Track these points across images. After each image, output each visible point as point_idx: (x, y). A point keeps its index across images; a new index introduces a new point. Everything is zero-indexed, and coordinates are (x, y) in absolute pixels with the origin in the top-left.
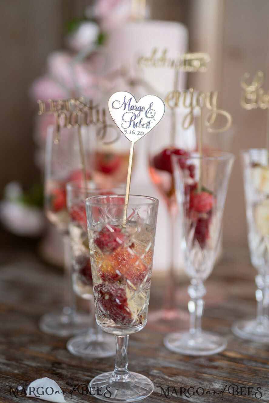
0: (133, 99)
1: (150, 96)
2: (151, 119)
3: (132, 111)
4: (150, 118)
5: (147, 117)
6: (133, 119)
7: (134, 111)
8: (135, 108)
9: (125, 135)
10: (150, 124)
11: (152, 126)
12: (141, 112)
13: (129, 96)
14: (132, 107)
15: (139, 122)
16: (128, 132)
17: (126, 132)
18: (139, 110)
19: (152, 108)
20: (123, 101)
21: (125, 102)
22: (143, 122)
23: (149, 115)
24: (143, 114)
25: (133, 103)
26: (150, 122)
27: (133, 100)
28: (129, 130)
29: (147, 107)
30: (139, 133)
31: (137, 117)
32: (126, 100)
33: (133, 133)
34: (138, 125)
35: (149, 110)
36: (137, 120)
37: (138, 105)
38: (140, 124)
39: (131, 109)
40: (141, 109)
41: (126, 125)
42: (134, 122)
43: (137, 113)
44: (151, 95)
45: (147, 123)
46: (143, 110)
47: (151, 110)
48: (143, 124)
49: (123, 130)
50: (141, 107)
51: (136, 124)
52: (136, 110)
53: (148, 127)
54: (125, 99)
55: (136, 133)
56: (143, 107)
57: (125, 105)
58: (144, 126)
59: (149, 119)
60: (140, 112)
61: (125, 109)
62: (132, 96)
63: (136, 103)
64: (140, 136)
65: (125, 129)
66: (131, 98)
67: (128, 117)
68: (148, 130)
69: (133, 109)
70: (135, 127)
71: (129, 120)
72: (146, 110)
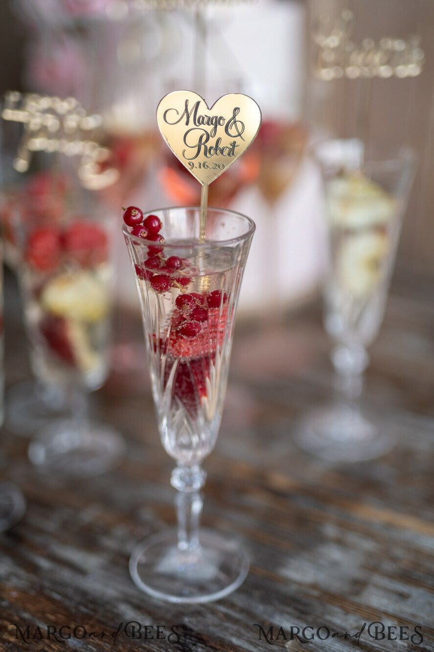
2: (238, 140)
3: (202, 126)
4: (235, 136)
5: (229, 135)
6: (203, 141)
7: (205, 127)
8: (206, 120)
9: (190, 171)
10: (236, 148)
11: (239, 151)
12: (218, 126)
13: (194, 99)
14: (201, 119)
15: (215, 146)
16: (196, 165)
17: (190, 167)
18: (214, 123)
19: (237, 118)
20: (184, 109)
21: (186, 109)
22: (221, 146)
23: (233, 131)
24: (221, 129)
26: (236, 145)
28: (196, 162)
29: (228, 116)
30: (216, 167)
31: (211, 136)
32: (188, 107)
34: (212, 151)
35: (233, 121)
36: (212, 143)
37: (211, 114)
38: (216, 150)
39: (199, 121)
40: (216, 121)
41: (191, 153)
43: (209, 128)
44: (235, 94)
45: (229, 146)
46: (221, 124)
47: (236, 122)
48: (222, 148)
49: (186, 162)
50: (217, 117)
51: (210, 150)
52: (208, 123)
53: (231, 154)
55: (209, 168)
56: (221, 118)
57: (188, 117)
60: (216, 127)
61: (187, 123)
63: (207, 111)
64: (218, 173)
65: (190, 161)
66: (198, 103)
67: (193, 139)
68: (232, 159)
69: (203, 122)
70: (208, 155)
71: (197, 142)
72: (226, 122)
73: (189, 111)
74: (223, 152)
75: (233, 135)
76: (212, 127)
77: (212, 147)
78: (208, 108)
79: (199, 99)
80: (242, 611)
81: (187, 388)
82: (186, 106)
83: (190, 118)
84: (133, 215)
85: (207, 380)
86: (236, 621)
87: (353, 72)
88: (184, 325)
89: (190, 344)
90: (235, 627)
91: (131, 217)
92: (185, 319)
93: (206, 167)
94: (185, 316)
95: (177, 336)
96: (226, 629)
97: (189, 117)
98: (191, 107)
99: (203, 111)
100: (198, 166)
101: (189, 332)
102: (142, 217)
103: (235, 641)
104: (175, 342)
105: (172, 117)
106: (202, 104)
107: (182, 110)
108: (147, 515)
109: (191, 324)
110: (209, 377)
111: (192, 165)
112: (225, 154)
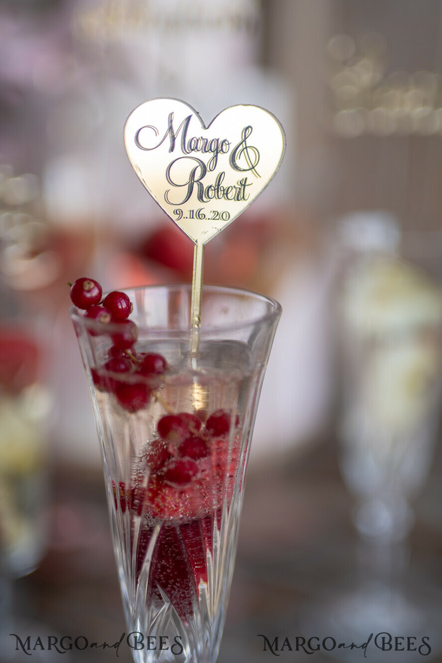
0: (194, 119)
1: (241, 108)
2: (249, 175)
3: (194, 154)
4: (244, 170)
5: (236, 167)
6: (196, 178)
7: (199, 155)
8: (201, 144)
9: (176, 222)
10: (246, 187)
12: (219, 154)
13: (181, 111)
14: (193, 143)
15: (215, 184)
16: (186, 214)
17: (177, 216)
18: (213, 148)
19: (249, 142)
20: (167, 127)
21: (171, 128)
22: (225, 184)
23: (241, 162)
24: (224, 159)
26: (247, 184)
27: (195, 122)
28: (186, 208)
29: (235, 140)
30: (217, 215)
31: (208, 169)
32: (173, 123)
34: (211, 194)
35: (241, 148)
36: (209, 180)
37: (210, 135)
38: (217, 189)
39: (190, 147)
40: (217, 147)
41: (178, 194)
42: (201, 184)
43: (207, 157)
44: (245, 105)
45: (237, 186)
46: (224, 150)
47: (246, 148)
48: (226, 187)
49: (170, 210)
50: (218, 140)
51: (208, 190)
52: (205, 149)
53: (240, 198)
54: (171, 121)
55: (207, 217)
56: (224, 141)
57: (173, 139)
58: (230, 196)
59: (243, 175)
60: (216, 156)
61: (172, 149)
62: (190, 112)
63: (203, 130)
64: (221, 224)
65: (176, 208)
66: (189, 119)
67: (182, 172)
68: (242, 205)
69: (196, 148)
70: (204, 198)
71: (186, 179)
72: (232, 147)
73: (175, 129)
74: (227, 194)
75: (243, 168)
76: (210, 155)
77: (210, 187)
78: (205, 127)
83: (176, 141)
93: (200, 216)
97: (175, 138)
98: (177, 124)
99: (195, 130)
105: (147, 138)
107: (163, 128)
111: (180, 213)
112: (229, 198)
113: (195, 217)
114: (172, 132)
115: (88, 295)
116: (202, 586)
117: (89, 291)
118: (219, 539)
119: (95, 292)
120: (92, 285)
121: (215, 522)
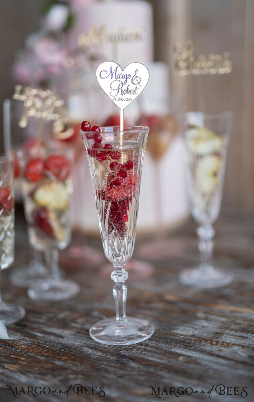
1: (134, 64)
2: (138, 85)
3: (119, 79)
4: (136, 84)
5: (133, 83)
6: (120, 87)
7: (121, 80)
8: (121, 76)
10: (137, 90)
11: (139, 92)
12: (127, 79)
13: (115, 66)
14: (119, 76)
15: (126, 89)
16: (117, 99)
17: (115, 100)
18: (125, 77)
19: (137, 75)
20: (110, 71)
21: (111, 71)
22: (130, 89)
23: (135, 82)
24: (129, 81)
25: (119, 71)
26: (137, 88)
28: (117, 97)
29: (132, 74)
30: (127, 100)
31: (124, 84)
33: (122, 99)
34: (125, 92)
35: (135, 77)
36: (125, 88)
37: (124, 73)
38: (127, 91)
39: (118, 77)
40: (127, 77)
41: (114, 93)
42: (122, 89)
43: (123, 80)
44: (136, 63)
45: (134, 89)
46: (129, 78)
47: (136, 77)
48: (130, 90)
49: (112, 98)
50: (127, 74)
51: (124, 91)
52: (122, 78)
53: (135, 93)
55: (124, 100)
56: (129, 75)
57: (112, 74)
58: (132, 93)
59: (135, 86)
60: (126, 80)
61: (112, 78)
64: (129, 102)
65: (114, 97)
66: (117, 68)
67: (115, 85)
68: (136, 96)
69: (120, 77)
70: (123, 94)
71: (117, 88)
74: (130, 92)
75: (135, 83)
77: (125, 90)
78: (122, 70)
79: (117, 65)
80: (153, 347)
81: (117, 217)
82: (111, 69)
84: (86, 124)
85: (128, 211)
86: (150, 351)
87: (196, 72)
88: (114, 179)
89: (118, 191)
90: (150, 353)
91: (84, 126)
92: (115, 177)
94: (114, 175)
95: (110, 187)
96: (145, 354)
98: (113, 70)
100: (118, 100)
101: (117, 183)
102: (90, 126)
103: (150, 358)
104: (110, 190)
105: (104, 75)
106: (119, 68)
107: (109, 71)
108: (96, 313)
109: (118, 178)
110: (129, 210)
111: (115, 99)
112: (131, 93)
113: (120, 100)
114: (112, 72)
115: (86, 126)
116: (127, 223)
117: (86, 125)
118: (131, 208)
119: (89, 126)
120: (88, 123)
121: (130, 201)
